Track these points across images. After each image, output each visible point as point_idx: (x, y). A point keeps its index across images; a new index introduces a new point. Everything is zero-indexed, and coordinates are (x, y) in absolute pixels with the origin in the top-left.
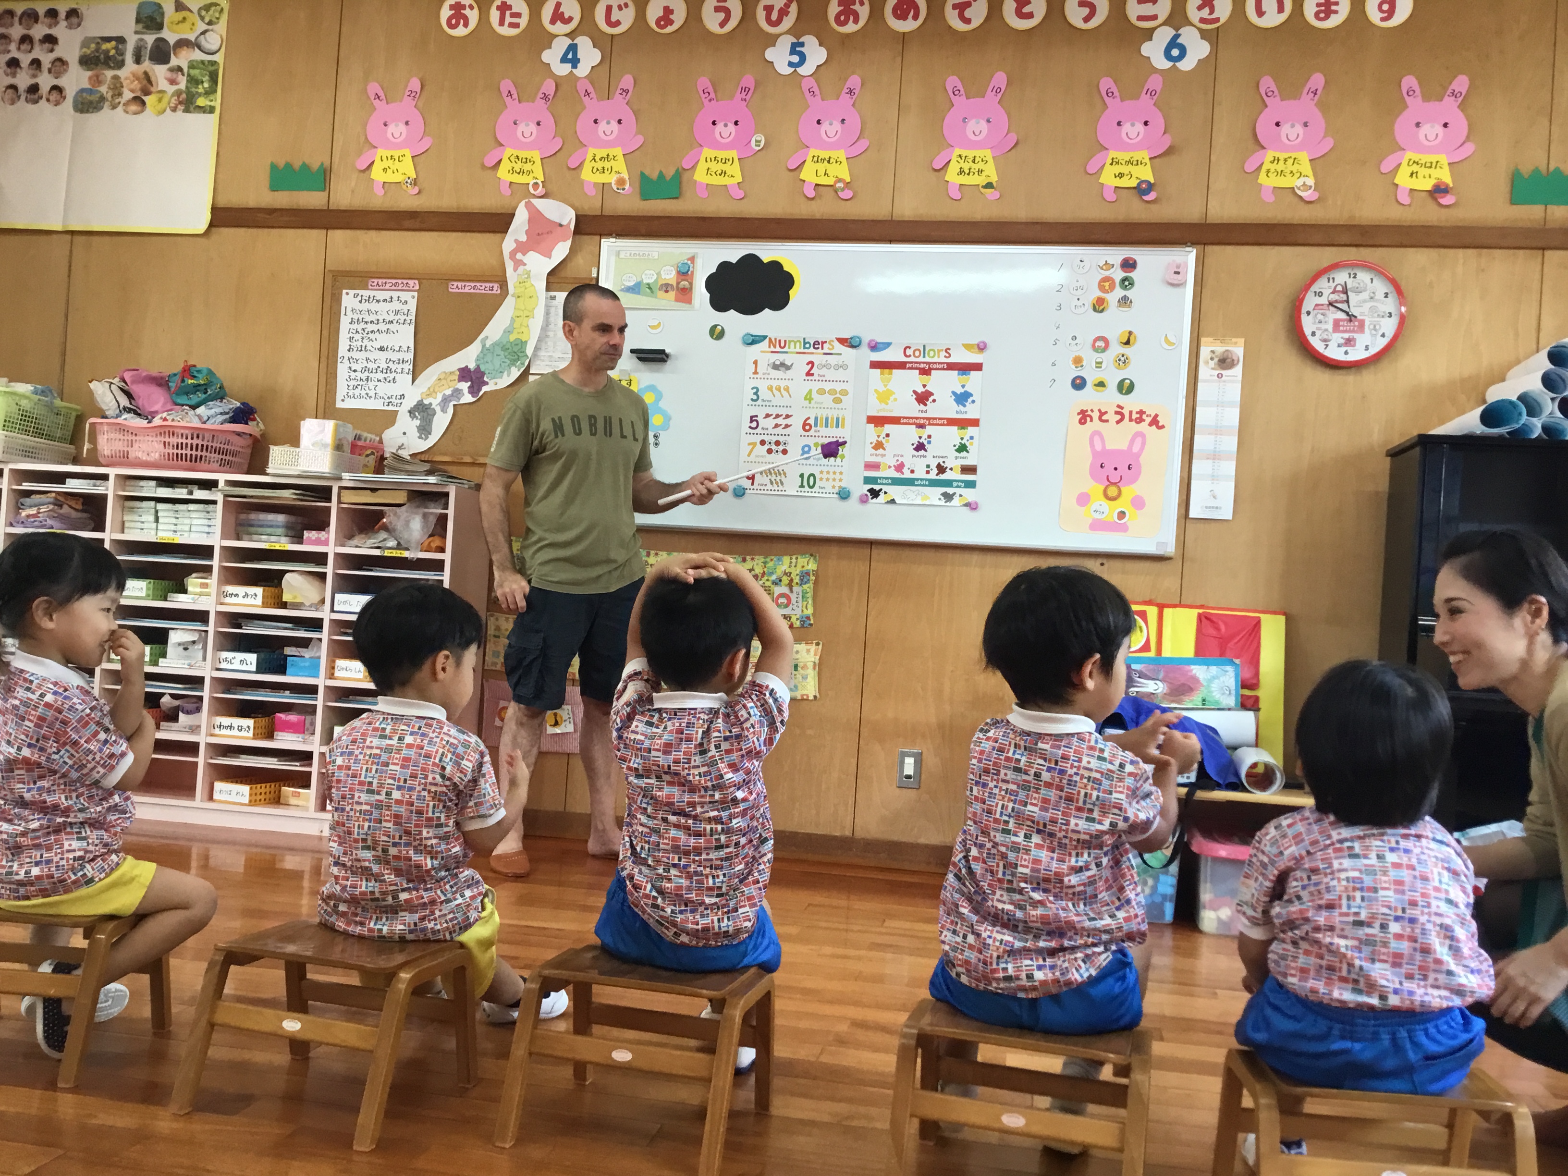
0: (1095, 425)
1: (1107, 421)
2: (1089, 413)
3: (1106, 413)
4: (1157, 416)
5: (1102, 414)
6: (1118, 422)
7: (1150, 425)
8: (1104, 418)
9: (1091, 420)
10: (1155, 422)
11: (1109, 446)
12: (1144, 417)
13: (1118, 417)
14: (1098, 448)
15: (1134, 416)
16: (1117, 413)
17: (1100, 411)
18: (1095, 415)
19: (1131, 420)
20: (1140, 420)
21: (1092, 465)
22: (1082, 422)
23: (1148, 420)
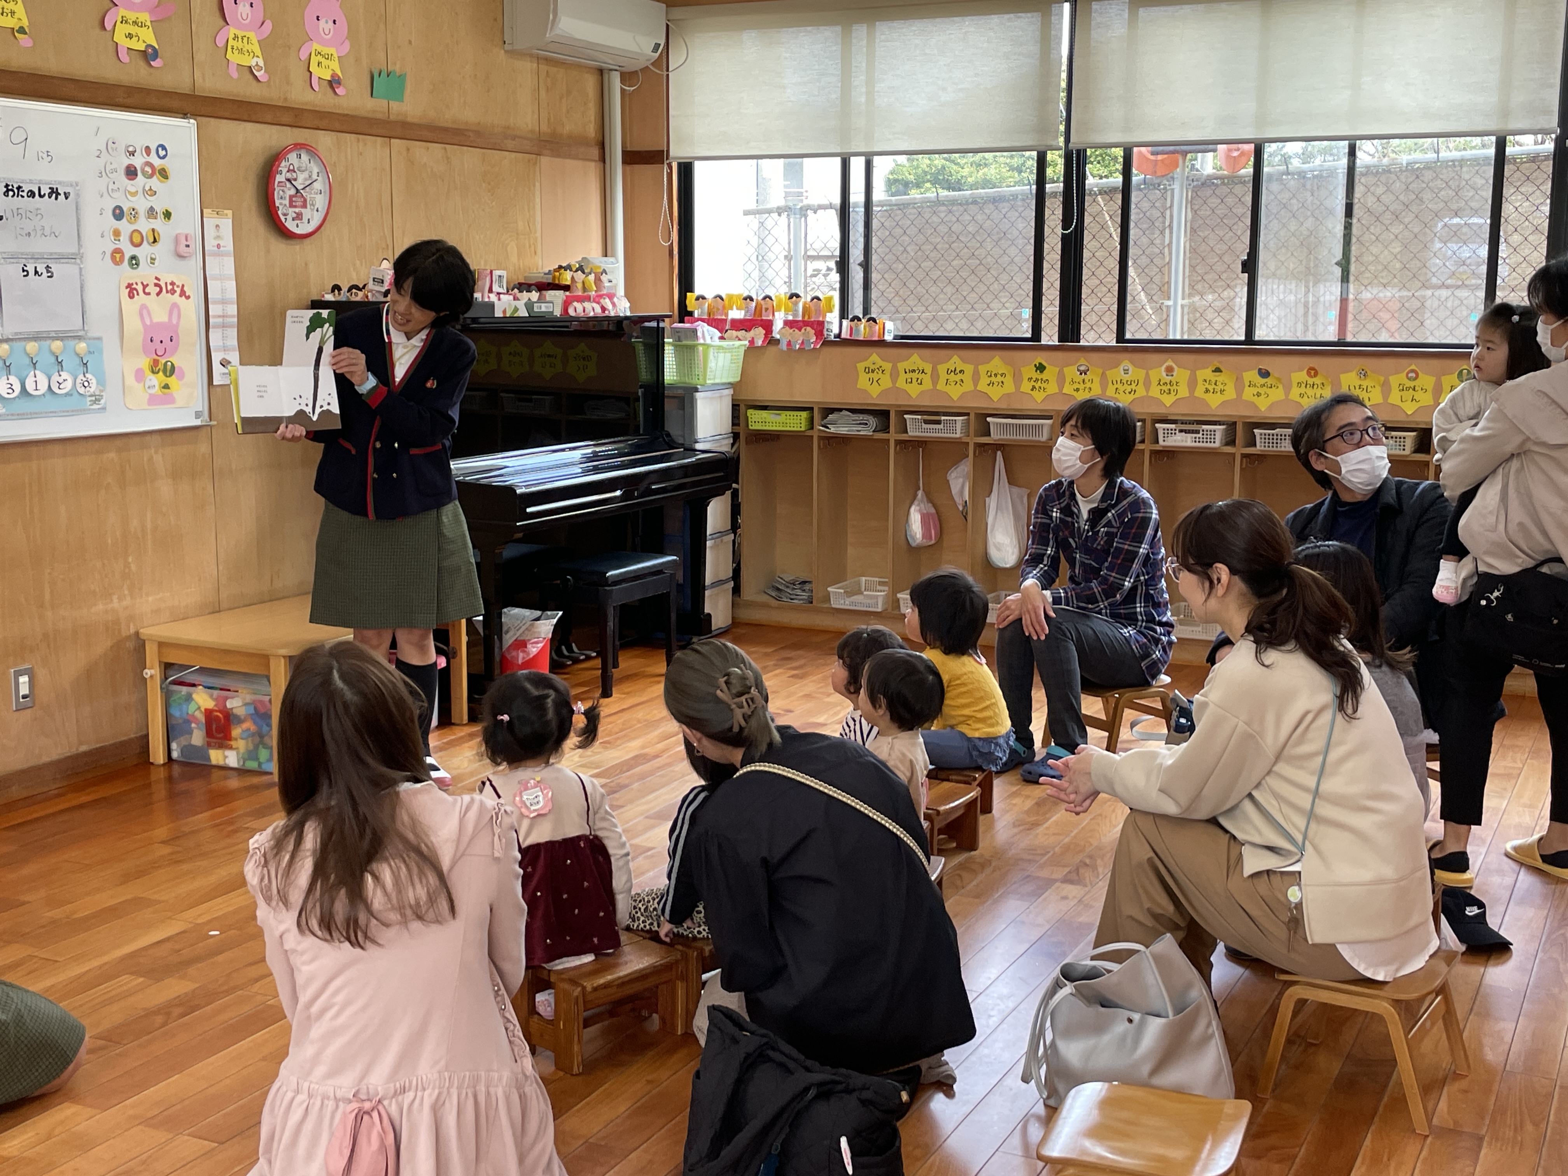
0: (141, 298)
1: (149, 294)
2: (135, 286)
3: (147, 285)
4: (183, 286)
5: (145, 287)
6: (158, 294)
7: (181, 296)
8: (147, 290)
9: (138, 294)
10: (183, 293)
11: (156, 320)
12: (176, 288)
13: (158, 289)
14: (148, 323)
15: (170, 287)
16: (156, 285)
17: (142, 283)
18: (140, 288)
19: (167, 292)
20: (173, 292)
21: (144, 340)
22: (131, 296)
23: (178, 290)
